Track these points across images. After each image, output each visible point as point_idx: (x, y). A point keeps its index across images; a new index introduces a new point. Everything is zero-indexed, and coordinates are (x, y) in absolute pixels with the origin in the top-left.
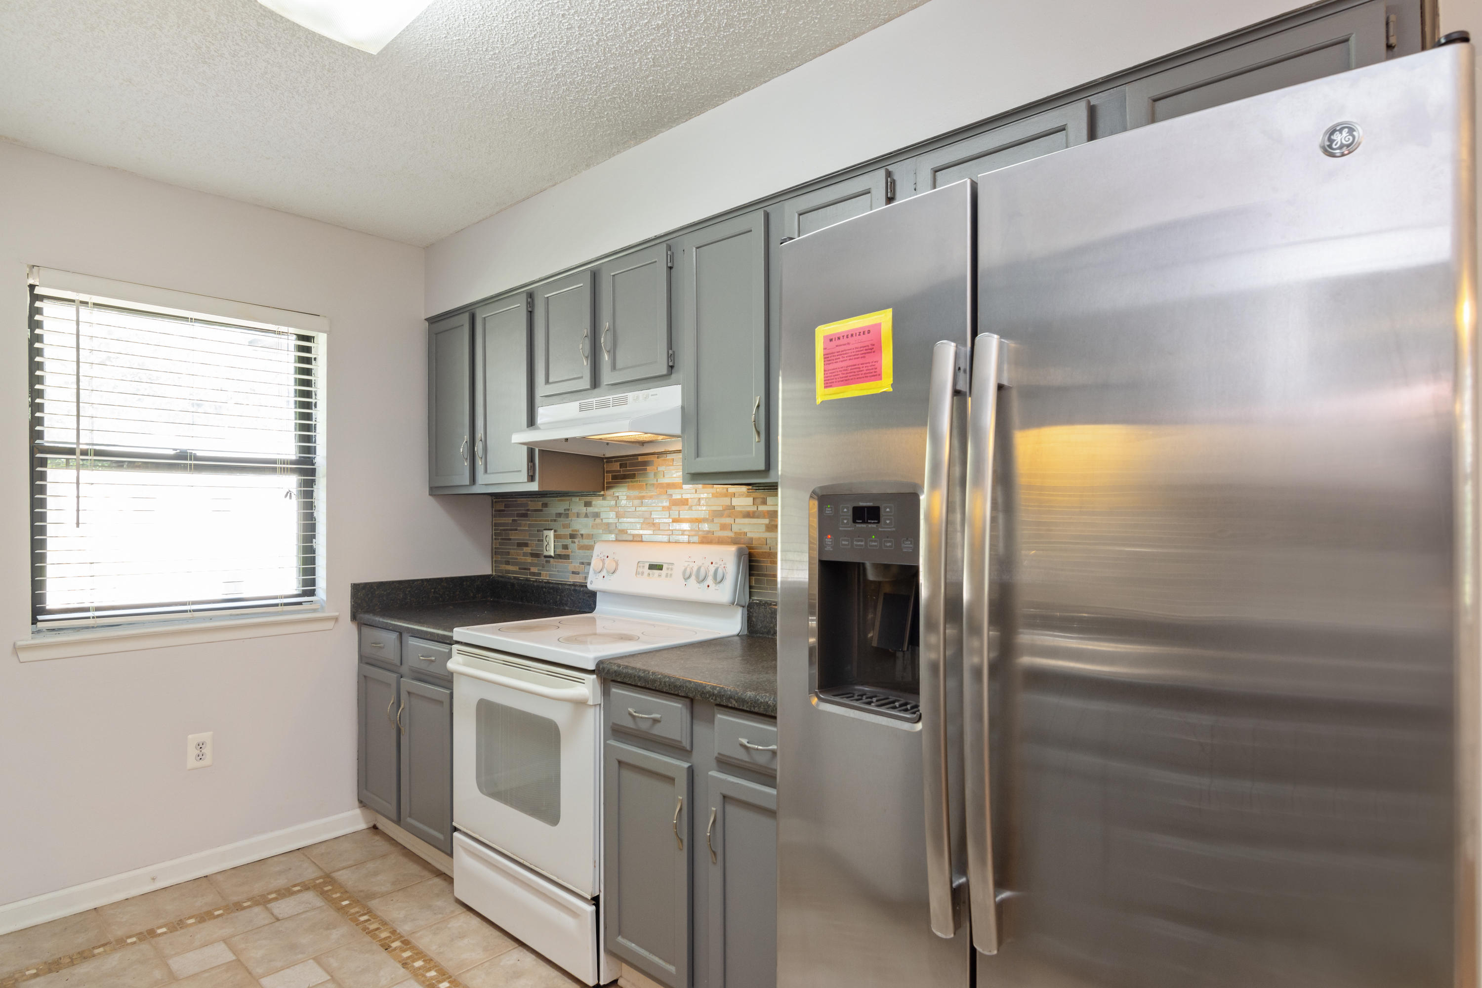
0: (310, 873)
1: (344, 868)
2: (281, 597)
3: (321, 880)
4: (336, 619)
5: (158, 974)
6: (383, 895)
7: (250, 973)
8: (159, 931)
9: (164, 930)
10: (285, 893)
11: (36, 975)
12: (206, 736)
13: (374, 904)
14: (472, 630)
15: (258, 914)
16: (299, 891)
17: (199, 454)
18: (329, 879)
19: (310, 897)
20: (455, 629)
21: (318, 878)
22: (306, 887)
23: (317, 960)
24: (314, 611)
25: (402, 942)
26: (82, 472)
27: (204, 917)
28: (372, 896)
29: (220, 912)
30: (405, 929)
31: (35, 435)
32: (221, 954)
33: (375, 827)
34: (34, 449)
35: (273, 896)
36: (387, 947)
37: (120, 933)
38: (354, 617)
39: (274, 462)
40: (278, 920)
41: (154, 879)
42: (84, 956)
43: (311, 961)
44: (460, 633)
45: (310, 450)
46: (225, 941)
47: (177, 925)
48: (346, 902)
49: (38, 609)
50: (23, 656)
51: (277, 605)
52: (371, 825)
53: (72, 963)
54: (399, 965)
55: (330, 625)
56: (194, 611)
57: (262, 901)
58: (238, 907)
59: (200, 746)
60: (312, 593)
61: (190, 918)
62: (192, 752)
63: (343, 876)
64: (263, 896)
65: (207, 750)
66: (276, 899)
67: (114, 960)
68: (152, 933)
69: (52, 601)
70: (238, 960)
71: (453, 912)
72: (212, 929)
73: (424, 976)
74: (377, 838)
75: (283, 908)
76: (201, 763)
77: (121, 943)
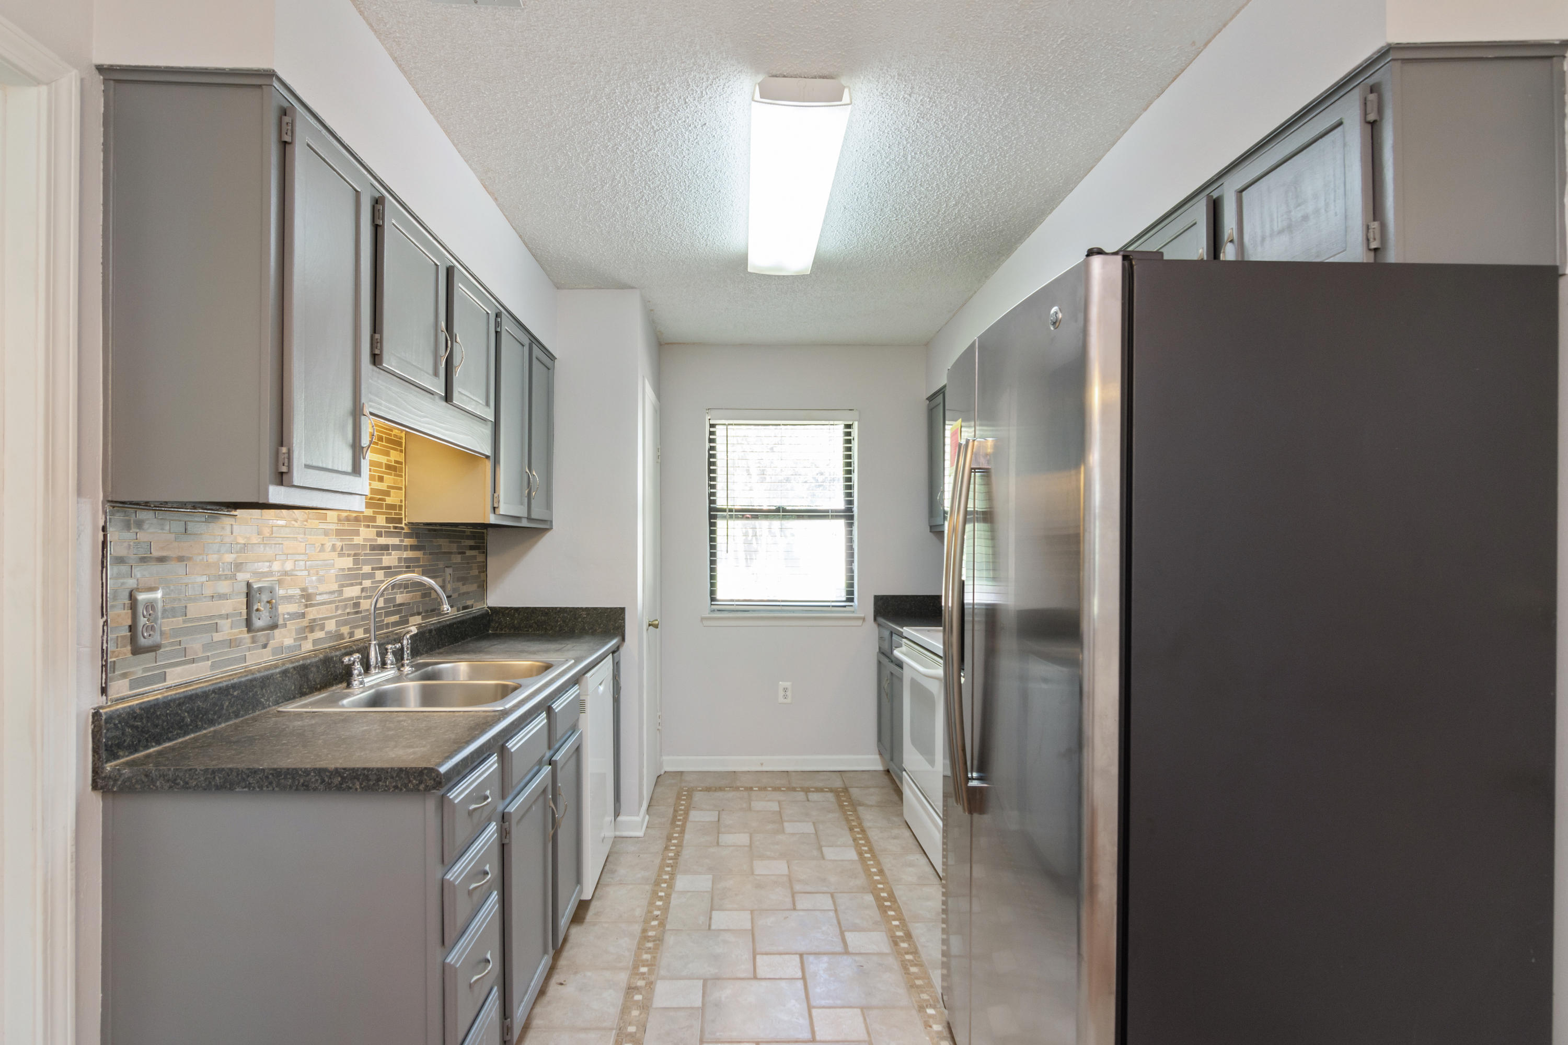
0: (838, 784)
1: (857, 787)
2: (833, 601)
3: (841, 790)
4: (864, 619)
5: (744, 805)
6: (868, 806)
7: (781, 818)
8: (755, 789)
9: (757, 789)
10: (820, 790)
11: (700, 791)
12: (788, 684)
13: (860, 809)
14: (911, 629)
15: (801, 796)
16: (827, 791)
17: (788, 508)
18: (846, 790)
19: (830, 796)
20: (904, 628)
21: (840, 788)
22: (831, 790)
23: (814, 823)
24: (853, 612)
25: (861, 830)
26: (729, 522)
27: (776, 789)
28: (861, 804)
29: (784, 789)
30: (867, 824)
31: (712, 502)
32: (775, 807)
33: (888, 771)
34: (711, 509)
35: (813, 789)
36: (851, 829)
37: (739, 784)
38: (875, 619)
39: (827, 511)
40: (808, 801)
41: (762, 764)
42: (721, 789)
43: (811, 823)
44: (907, 631)
45: (850, 502)
46: (779, 802)
47: (763, 789)
48: (845, 803)
49: (713, 599)
50: (706, 623)
51: (829, 606)
52: (886, 769)
53: (715, 791)
54: (851, 839)
55: (860, 623)
56: (783, 606)
57: (806, 790)
58: (794, 789)
59: (785, 690)
60: (851, 600)
61: (770, 787)
62: (781, 693)
63: (853, 791)
64: (808, 788)
65: (789, 693)
66: (813, 792)
67: (731, 795)
68: (751, 789)
69: (720, 595)
70: (780, 812)
71: (899, 825)
72: (778, 796)
73: (860, 848)
74: (886, 777)
75: (814, 796)
76: (786, 701)
77: (737, 789)
